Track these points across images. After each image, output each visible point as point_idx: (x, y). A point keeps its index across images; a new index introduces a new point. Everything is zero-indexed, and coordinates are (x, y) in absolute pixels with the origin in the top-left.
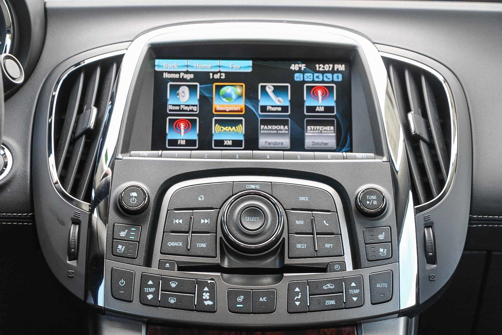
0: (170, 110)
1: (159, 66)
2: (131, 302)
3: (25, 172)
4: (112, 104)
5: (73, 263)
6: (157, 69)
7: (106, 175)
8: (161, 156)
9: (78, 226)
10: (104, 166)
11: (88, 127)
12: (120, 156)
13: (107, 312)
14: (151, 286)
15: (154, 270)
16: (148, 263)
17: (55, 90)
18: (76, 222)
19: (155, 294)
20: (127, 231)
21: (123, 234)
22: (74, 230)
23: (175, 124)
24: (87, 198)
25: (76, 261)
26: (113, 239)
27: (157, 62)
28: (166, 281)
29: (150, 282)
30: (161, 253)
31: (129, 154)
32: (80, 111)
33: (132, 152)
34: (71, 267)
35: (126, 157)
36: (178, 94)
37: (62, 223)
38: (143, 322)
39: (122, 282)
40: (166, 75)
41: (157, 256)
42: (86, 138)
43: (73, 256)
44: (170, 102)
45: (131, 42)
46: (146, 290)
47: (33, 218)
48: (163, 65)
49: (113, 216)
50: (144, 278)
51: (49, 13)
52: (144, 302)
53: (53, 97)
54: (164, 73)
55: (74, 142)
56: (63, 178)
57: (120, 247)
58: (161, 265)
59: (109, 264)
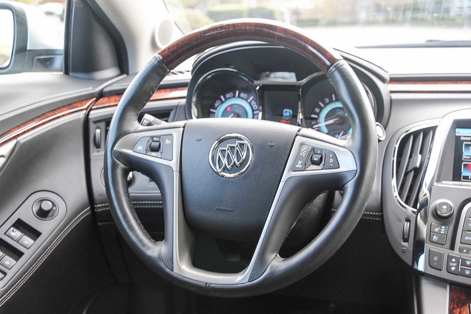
0: (464, 159)
1: (458, 133)
2: (441, 270)
3: (378, 190)
4: (430, 154)
5: (406, 244)
6: (457, 134)
7: (425, 195)
8: (461, 185)
9: (409, 223)
10: (425, 190)
11: (416, 166)
12: (435, 184)
13: (425, 275)
14: (454, 262)
15: (456, 253)
16: (452, 248)
17: (396, 144)
18: (408, 220)
19: (457, 267)
20: (439, 228)
21: (437, 230)
22: (407, 225)
23: (467, 167)
24: (415, 206)
25: (407, 243)
26: (431, 232)
27: (457, 130)
28: (464, 261)
29: (454, 260)
30: (461, 243)
31: (440, 183)
32: (411, 157)
33: (443, 182)
34: (404, 246)
35: (439, 185)
36: (470, 149)
37: (400, 221)
38: (448, 283)
39: (436, 258)
40: (462, 138)
41: (458, 244)
42: (414, 172)
43: (406, 240)
44: (464, 154)
45: (441, 119)
46: (451, 264)
47: (382, 216)
48: (461, 132)
49: (430, 218)
50: (450, 258)
51: (393, 102)
52: (449, 271)
53: (395, 148)
54: (461, 137)
55: (406, 174)
56: (400, 194)
57: (435, 237)
58: (461, 250)
59: (428, 246)
